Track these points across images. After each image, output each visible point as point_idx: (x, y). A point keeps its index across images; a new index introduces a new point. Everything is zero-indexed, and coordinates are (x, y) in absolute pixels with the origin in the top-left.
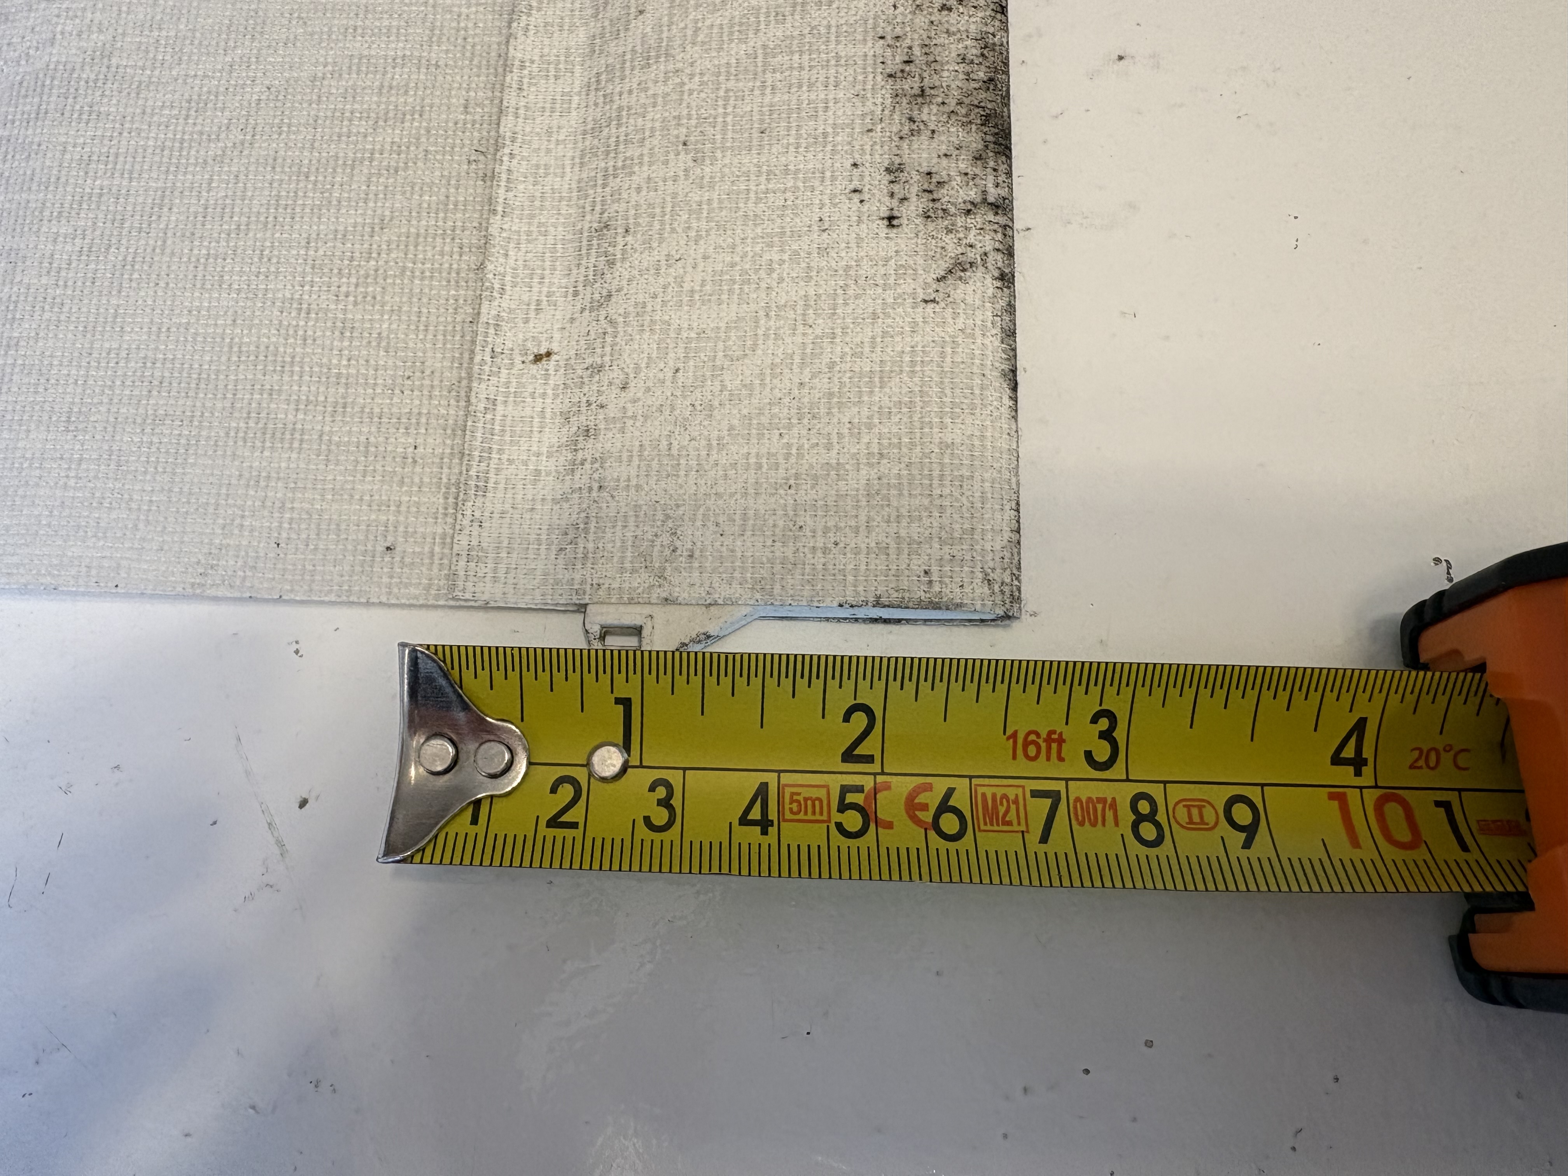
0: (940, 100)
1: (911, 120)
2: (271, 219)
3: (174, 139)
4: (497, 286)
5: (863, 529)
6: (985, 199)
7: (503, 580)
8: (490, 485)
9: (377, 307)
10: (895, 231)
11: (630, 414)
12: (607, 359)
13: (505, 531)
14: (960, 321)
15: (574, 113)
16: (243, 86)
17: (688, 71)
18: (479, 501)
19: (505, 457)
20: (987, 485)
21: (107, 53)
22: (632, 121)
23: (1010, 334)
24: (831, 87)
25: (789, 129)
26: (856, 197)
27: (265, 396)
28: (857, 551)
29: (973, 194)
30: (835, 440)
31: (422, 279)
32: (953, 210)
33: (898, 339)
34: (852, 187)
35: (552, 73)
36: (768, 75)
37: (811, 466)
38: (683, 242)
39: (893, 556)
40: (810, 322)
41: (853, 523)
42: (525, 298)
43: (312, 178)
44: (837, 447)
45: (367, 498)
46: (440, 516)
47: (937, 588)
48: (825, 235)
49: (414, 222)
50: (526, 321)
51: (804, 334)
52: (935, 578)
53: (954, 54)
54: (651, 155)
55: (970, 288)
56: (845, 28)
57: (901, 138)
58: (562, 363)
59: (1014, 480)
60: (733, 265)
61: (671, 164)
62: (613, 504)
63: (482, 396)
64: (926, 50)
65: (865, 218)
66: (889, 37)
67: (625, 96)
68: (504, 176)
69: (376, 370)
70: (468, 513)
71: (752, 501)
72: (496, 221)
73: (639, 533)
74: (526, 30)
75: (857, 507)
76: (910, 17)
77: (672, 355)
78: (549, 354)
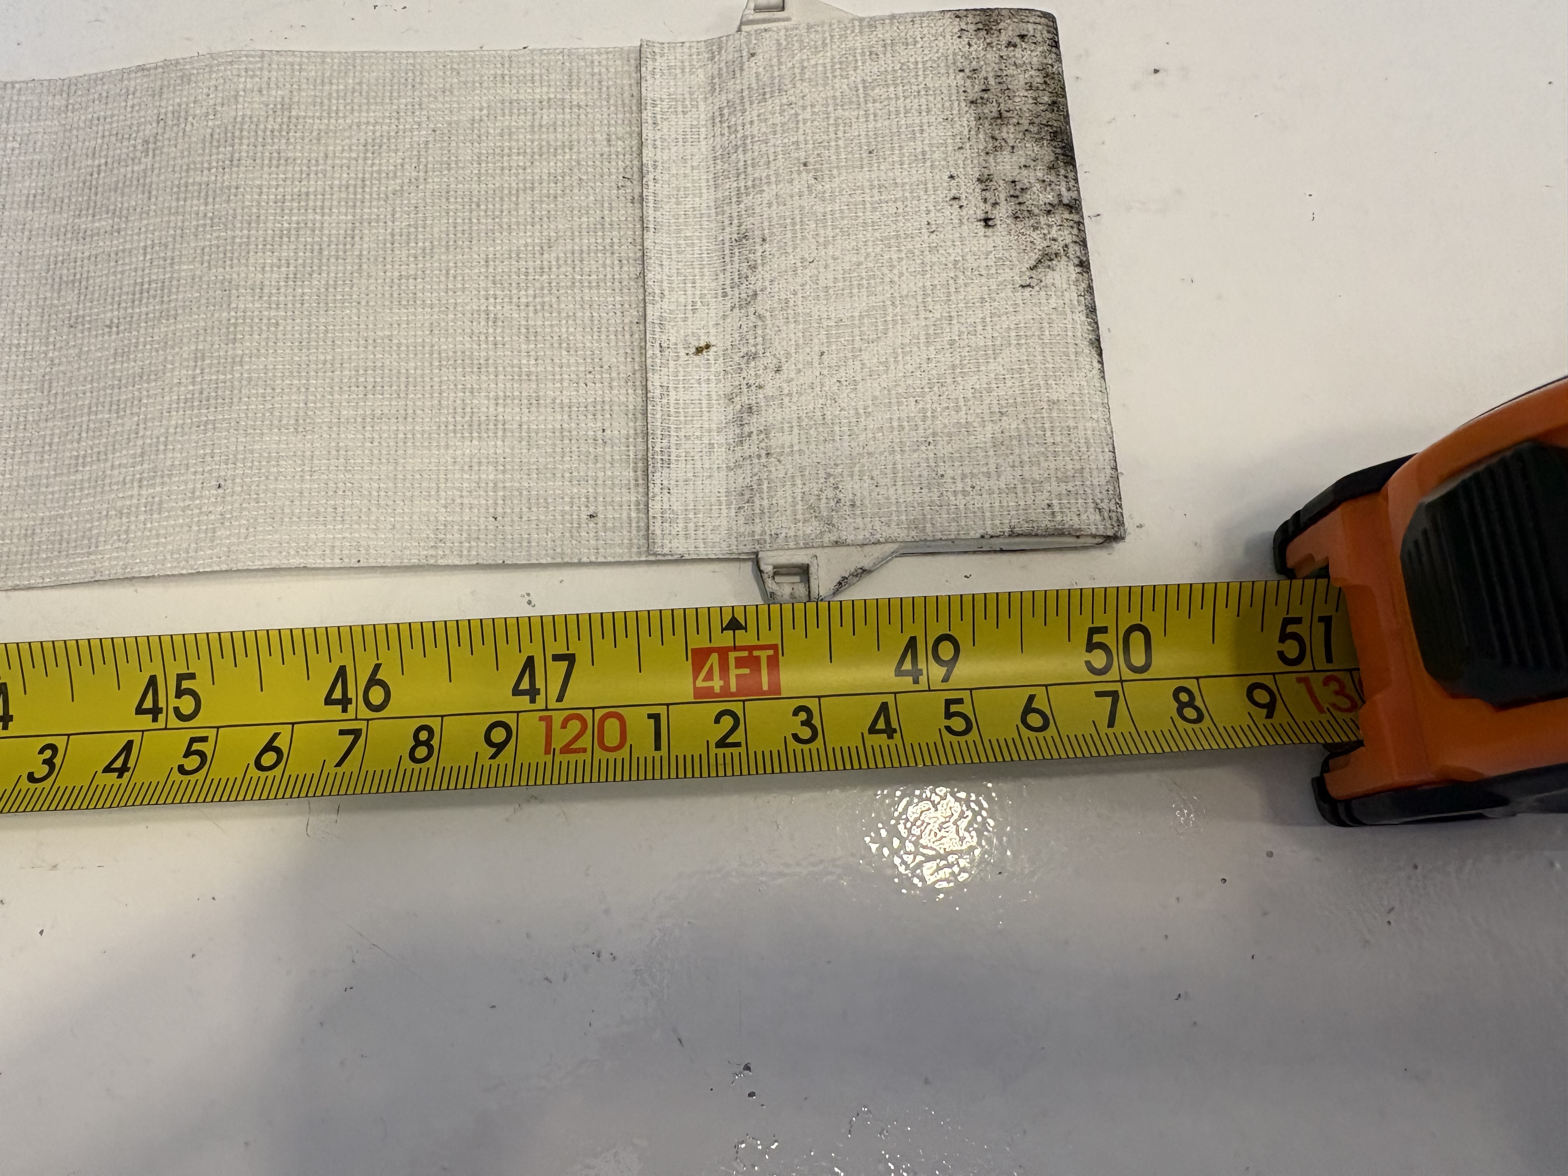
0: (1015, 121)
1: (994, 138)
2: (451, 243)
3: (357, 178)
4: (657, 291)
5: (993, 474)
6: (1061, 201)
7: (693, 536)
8: (673, 458)
9: (554, 314)
10: (991, 230)
11: (786, 392)
12: (760, 347)
13: (691, 497)
14: (1053, 301)
15: (703, 143)
16: (411, 130)
17: (800, 104)
18: (666, 471)
19: (682, 434)
20: (1089, 432)
21: (286, 106)
22: (756, 147)
23: (1092, 310)
24: (924, 114)
25: (892, 148)
26: (956, 204)
27: (467, 394)
28: (991, 492)
29: (1050, 197)
30: (962, 403)
31: (590, 288)
32: (1036, 211)
33: (1004, 318)
34: (951, 195)
35: (680, 109)
36: (870, 105)
37: (945, 426)
38: (813, 247)
39: (1021, 495)
40: (930, 308)
41: (985, 470)
42: (682, 300)
43: (483, 207)
44: (964, 408)
45: (567, 475)
46: (632, 486)
47: (1059, 518)
48: (933, 236)
49: (577, 240)
50: (685, 319)
51: (926, 318)
52: (1056, 509)
53: (1022, 83)
54: (777, 175)
55: (1056, 275)
56: (929, 64)
57: (987, 153)
58: (721, 353)
59: (1109, 428)
60: (859, 264)
61: (796, 182)
62: (780, 467)
63: (657, 384)
64: (999, 80)
65: (965, 221)
66: (967, 71)
67: (748, 126)
68: (651, 198)
69: (561, 367)
70: (658, 482)
71: (898, 457)
72: (649, 235)
73: (806, 489)
74: (653, 73)
75: (987, 456)
76: (983, 53)
77: (816, 341)
78: (708, 346)
